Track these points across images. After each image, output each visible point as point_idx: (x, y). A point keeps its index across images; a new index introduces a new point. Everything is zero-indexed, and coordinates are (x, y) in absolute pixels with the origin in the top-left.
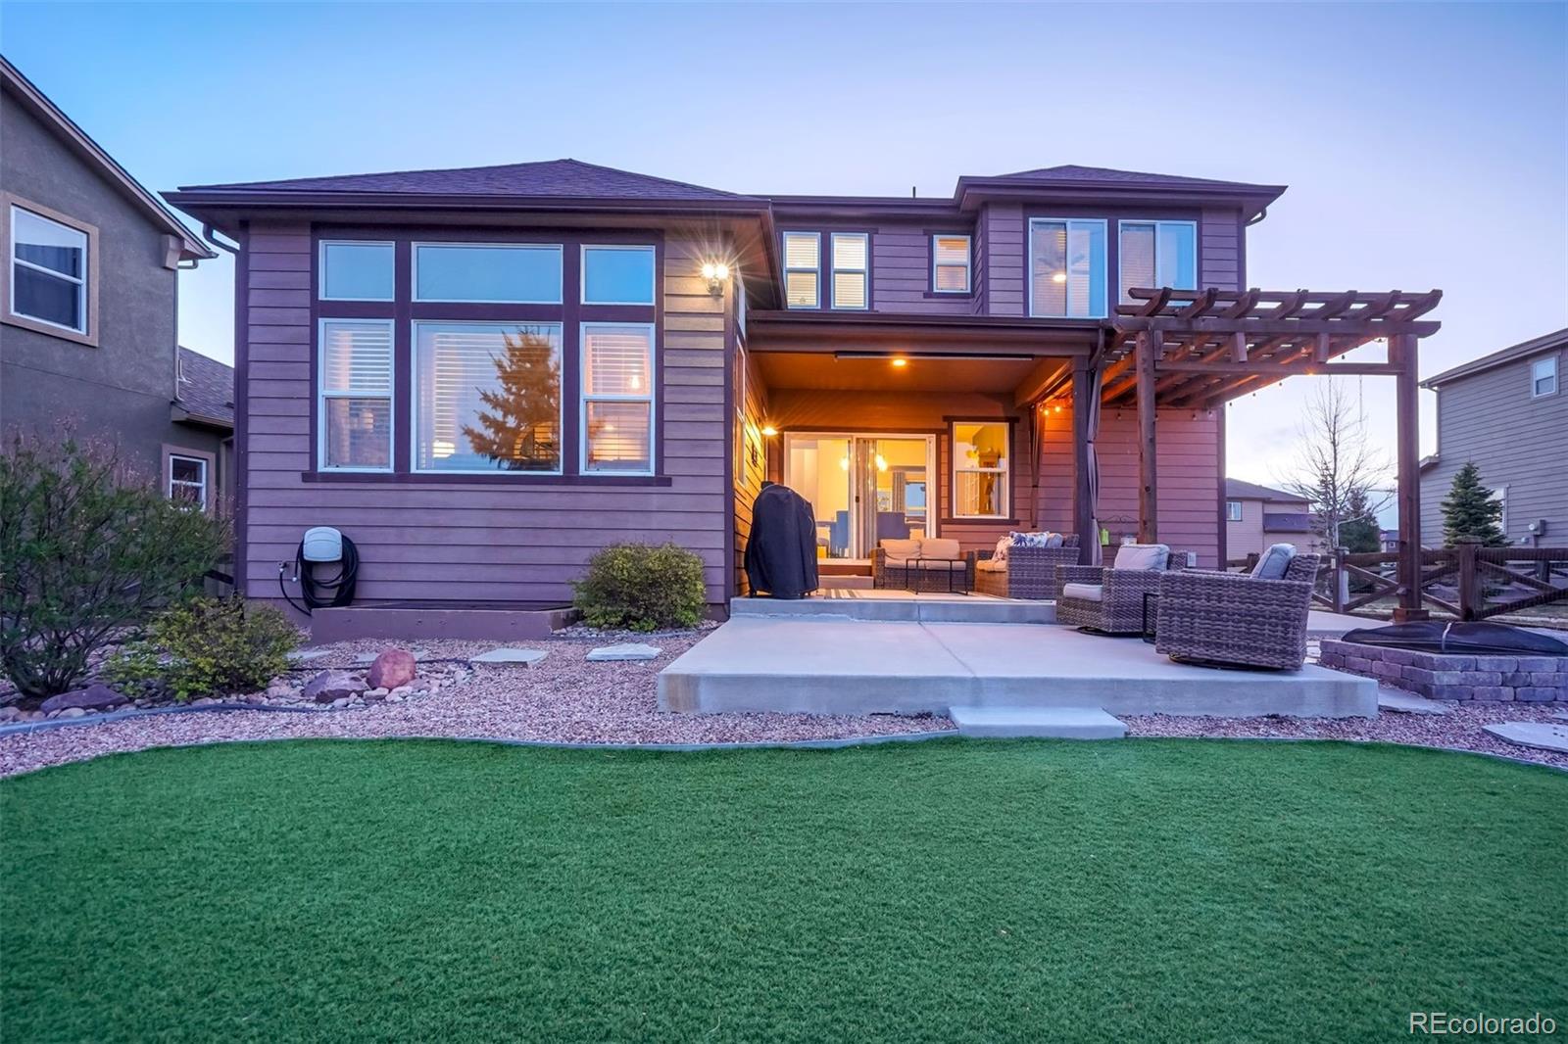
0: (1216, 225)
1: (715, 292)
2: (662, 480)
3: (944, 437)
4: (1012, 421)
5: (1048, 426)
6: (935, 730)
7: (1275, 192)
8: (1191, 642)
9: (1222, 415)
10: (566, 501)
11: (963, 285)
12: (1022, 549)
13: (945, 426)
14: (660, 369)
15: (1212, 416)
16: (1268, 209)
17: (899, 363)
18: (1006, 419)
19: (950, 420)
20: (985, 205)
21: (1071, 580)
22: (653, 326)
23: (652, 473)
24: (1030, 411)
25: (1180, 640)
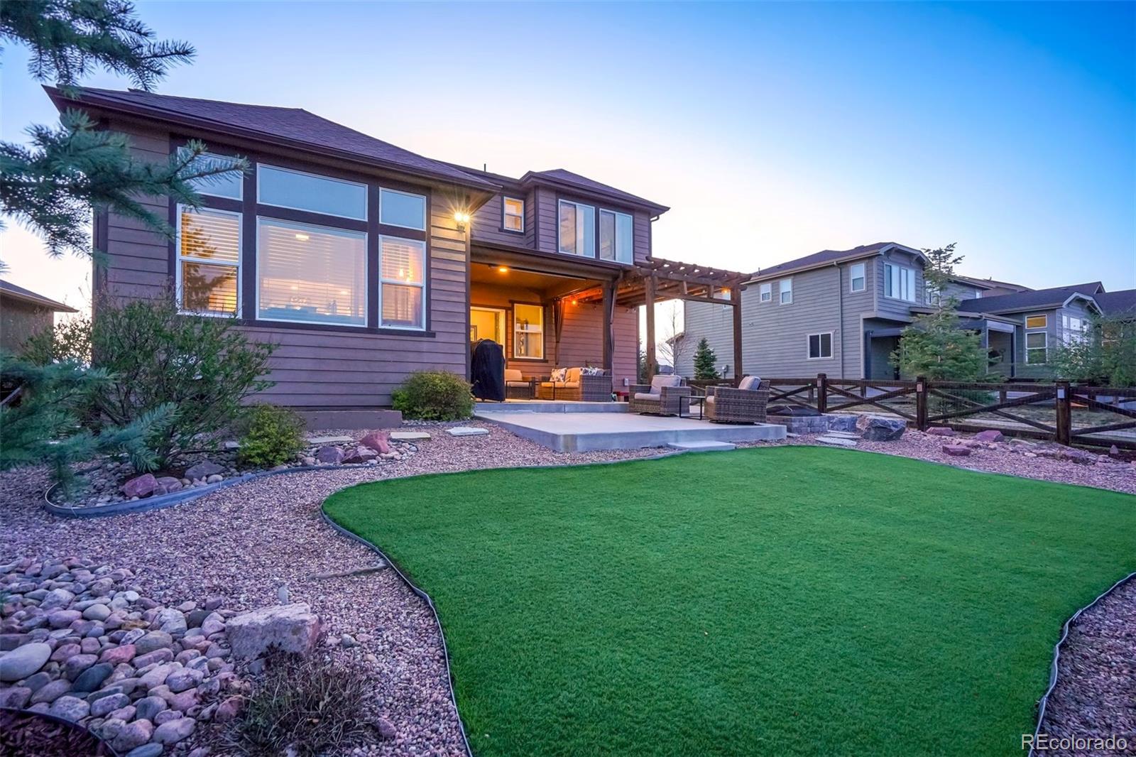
0: (642, 219)
1: (460, 229)
2: (430, 334)
3: (509, 312)
4: (545, 306)
5: (566, 310)
6: (669, 453)
7: (665, 209)
8: (728, 414)
9: (638, 311)
10: (370, 344)
11: (520, 228)
12: (588, 376)
13: (510, 305)
14: (429, 269)
15: (634, 311)
16: (660, 216)
17: (503, 270)
18: (542, 305)
19: (513, 302)
20: (537, 187)
21: (637, 392)
22: (424, 243)
23: (424, 329)
24: (555, 301)
25: (724, 414)
